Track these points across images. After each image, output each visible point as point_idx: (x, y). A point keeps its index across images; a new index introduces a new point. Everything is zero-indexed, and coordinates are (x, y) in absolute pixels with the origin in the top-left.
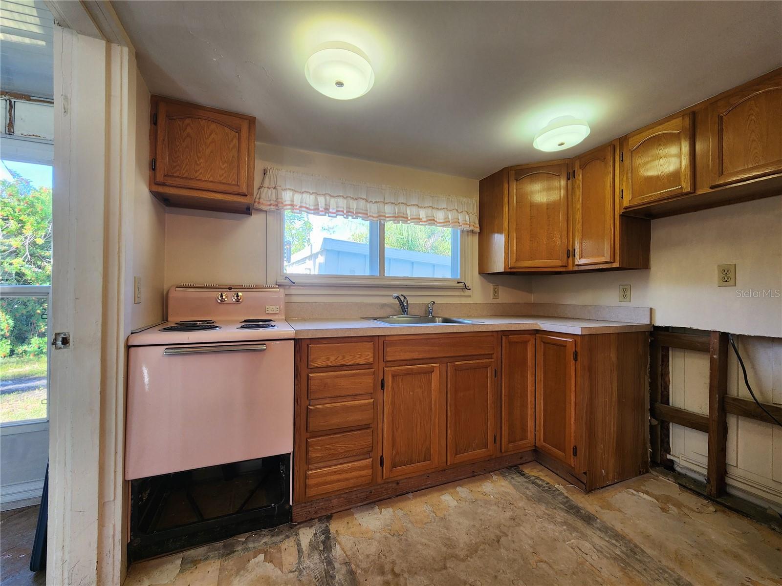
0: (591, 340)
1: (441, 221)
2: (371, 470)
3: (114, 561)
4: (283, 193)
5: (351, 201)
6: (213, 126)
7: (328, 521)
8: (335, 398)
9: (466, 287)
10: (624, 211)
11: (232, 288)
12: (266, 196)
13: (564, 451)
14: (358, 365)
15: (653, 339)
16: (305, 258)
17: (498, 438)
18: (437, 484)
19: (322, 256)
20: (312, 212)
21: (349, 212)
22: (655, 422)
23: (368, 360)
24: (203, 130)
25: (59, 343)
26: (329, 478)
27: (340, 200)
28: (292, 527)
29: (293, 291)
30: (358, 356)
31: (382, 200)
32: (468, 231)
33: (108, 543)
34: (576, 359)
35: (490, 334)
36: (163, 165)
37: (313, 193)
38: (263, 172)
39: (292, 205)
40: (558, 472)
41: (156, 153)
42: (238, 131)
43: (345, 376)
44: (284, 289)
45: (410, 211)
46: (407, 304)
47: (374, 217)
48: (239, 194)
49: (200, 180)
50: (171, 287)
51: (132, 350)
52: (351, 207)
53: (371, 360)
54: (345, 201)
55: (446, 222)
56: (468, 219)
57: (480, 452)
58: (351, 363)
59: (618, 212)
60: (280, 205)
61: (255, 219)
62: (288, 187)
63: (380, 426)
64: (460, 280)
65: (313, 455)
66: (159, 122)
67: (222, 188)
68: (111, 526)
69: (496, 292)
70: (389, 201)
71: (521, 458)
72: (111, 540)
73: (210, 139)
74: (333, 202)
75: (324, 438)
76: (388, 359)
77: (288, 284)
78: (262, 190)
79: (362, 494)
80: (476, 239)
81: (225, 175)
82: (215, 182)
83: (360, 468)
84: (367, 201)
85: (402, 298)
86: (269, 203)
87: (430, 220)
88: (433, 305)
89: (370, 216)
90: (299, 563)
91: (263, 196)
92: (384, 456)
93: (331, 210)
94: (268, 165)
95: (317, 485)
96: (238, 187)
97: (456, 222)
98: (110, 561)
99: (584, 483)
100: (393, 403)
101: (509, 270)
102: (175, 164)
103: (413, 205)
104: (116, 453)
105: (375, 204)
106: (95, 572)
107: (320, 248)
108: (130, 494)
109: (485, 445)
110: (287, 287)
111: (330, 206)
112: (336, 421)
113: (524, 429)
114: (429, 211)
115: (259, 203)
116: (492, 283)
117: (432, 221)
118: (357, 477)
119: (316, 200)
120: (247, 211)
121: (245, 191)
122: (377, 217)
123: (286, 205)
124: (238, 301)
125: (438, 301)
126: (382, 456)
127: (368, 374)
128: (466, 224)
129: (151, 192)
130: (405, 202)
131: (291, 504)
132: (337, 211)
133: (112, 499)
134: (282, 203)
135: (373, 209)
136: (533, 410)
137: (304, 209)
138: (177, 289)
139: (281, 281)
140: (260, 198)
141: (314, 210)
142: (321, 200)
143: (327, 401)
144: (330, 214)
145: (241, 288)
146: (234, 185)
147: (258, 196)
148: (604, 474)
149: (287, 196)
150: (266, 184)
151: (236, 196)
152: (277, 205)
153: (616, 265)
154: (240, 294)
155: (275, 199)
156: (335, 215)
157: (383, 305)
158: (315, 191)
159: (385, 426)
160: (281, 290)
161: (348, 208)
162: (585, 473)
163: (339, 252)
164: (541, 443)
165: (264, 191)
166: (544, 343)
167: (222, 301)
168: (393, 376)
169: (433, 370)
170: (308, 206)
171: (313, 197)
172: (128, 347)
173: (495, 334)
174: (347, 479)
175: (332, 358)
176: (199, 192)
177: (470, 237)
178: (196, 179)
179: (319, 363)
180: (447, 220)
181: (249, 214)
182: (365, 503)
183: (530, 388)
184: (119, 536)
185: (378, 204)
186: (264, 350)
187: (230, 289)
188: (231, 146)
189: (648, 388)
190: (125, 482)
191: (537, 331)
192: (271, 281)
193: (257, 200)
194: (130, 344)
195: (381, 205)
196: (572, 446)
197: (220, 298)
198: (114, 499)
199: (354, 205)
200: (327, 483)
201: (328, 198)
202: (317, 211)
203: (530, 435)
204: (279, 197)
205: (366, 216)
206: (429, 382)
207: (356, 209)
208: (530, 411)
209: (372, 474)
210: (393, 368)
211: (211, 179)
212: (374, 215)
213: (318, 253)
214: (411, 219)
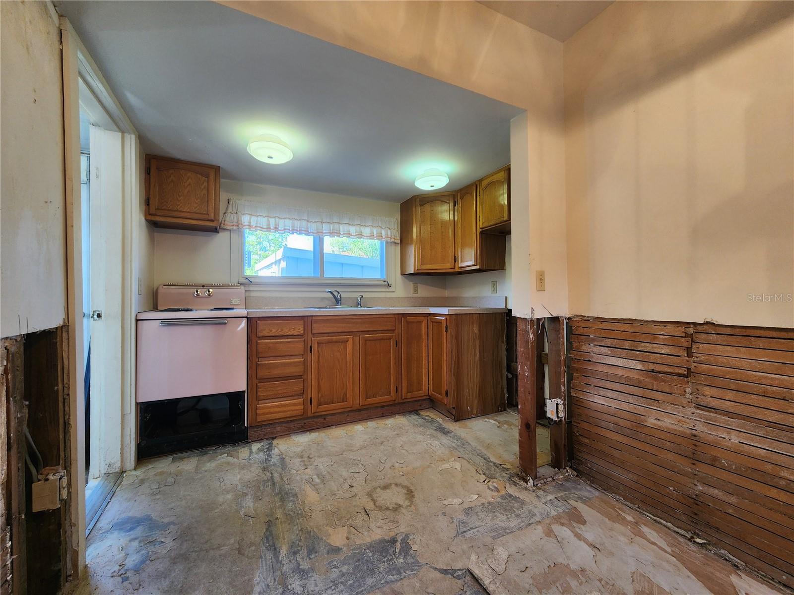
0: (456, 318)
1: (368, 235)
2: (303, 406)
3: (130, 451)
4: (243, 217)
5: (296, 222)
6: (189, 174)
7: (272, 440)
8: (276, 357)
9: (389, 286)
10: (481, 230)
11: (204, 286)
12: (230, 219)
13: (442, 395)
14: (292, 335)
15: (508, 318)
16: (272, 264)
17: (399, 389)
18: (355, 420)
19: (284, 261)
20: (265, 230)
21: (294, 230)
22: (510, 376)
23: (299, 332)
24: (183, 176)
25: (95, 316)
26: (272, 410)
27: (287, 221)
28: (247, 443)
29: (251, 288)
30: (293, 329)
31: (320, 221)
32: (391, 242)
33: (127, 439)
34: (446, 331)
35: (391, 316)
36: (154, 203)
37: (265, 216)
38: (227, 201)
39: (249, 226)
40: (442, 412)
41: (149, 194)
42: (208, 177)
43: (283, 342)
44: (245, 287)
45: (343, 228)
46: (341, 297)
47: (314, 233)
48: (208, 220)
49: (180, 211)
50: (159, 285)
51: (139, 322)
52: (296, 226)
53: (302, 332)
54: (291, 221)
55: (371, 236)
56: (389, 234)
57: (384, 398)
58: (287, 334)
59: (479, 230)
60: (240, 226)
61: (222, 236)
62: (246, 212)
63: (310, 377)
64: (386, 280)
65: (261, 394)
66: (151, 173)
67: (196, 216)
68: (129, 429)
69: (415, 289)
70: (326, 221)
71: (420, 405)
72: (128, 437)
73: (187, 183)
74: (281, 222)
75: (268, 383)
76: (315, 332)
77: (248, 283)
78: (227, 214)
79: (299, 425)
80: (399, 247)
81: (198, 207)
82: (191, 212)
83: (295, 405)
84: (308, 221)
85: (336, 294)
86: (232, 224)
87: (358, 235)
88: (361, 298)
89: (311, 232)
90: (250, 456)
91: (227, 219)
92: (313, 397)
93: (279, 229)
94: (231, 196)
95: (264, 414)
96: (207, 216)
97: (379, 236)
98: (128, 450)
99: (453, 415)
100: (318, 362)
101: (417, 272)
102: (163, 201)
103: (346, 224)
104: (131, 385)
105: (315, 224)
106: (120, 455)
107: (281, 255)
108: (139, 413)
109: (389, 393)
110: (247, 285)
111: (278, 226)
112: (277, 372)
113: (420, 383)
114: (358, 228)
115: (224, 224)
116: (412, 281)
117: (360, 235)
118: (293, 411)
119: (269, 221)
120: (215, 230)
121: (212, 217)
122: (316, 233)
123: (245, 226)
124: (209, 295)
125: (365, 295)
126: (311, 398)
127: (300, 341)
128: (388, 237)
129: (146, 220)
130: (338, 222)
131: (246, 425)
132: (285, 229)
133: (129, 412)
134: (242, 224)
135: (313, 227)
136: (427, 370)
137: (259, 228)
138: (164, 287)
139: (243, 280)
140: (225, 221)
141: (267, 228)
142: (272, 221)
143: (272, 358)
144: (279, 231)
145: (212, 286)
146: (205, 214)
147: (224, 219)
148: (469, 410)
149: (245, 219)
150: (230, 210)
151: (206, 222)
152: (238, 226)
153: (478, 267)
154: (211, 290)
155: (236, 221)
156: (283, 232)
157: (323, 299)
158: (267, 215)
159: (312, 378)
160: (242, 287)
161: (293, 226)
162: (454, 408)
163: (298, 258)
164: (431, 392)
165: (228, 216)
166: (432, 322)
167: (198, 295)
168: (318, 344)
169: (347, 340)
170: (262, 226)
171: (265, 219)
172: (137, 321)
173: (396, 316)
174: (285, 411)
175: (274, 331)
176: (180, 219)
177: (393, 247)
178: (177, 211)
179: (264, 333)
180: (372, 234)
181: (216, 232)
182: (301, 430)
183: (424, 354)
184: (133, 436)
185: (317, 223)
186: (225, 323)
187: (203, 286)
188: (202, 187)
189: (505, 353)
190: (137, 404)
191: (430, 314)
192: (235, 281)
193: (223, 222)
194: (138, 319)
195: (319, 224)
196: (445, 390)
197: (196, 293)
198: (130, 413)
199: (297, 224)
200: (271, 413)
201: (277, 219)
202: (269, 230)
203: (424, 388)
204: (239, 219)
205: (307, 233)
206: (345, 349)
207: (300, 227)
208: (424, 371)
209: (304, 409)
210: (318, 338)
211: (188, 210)
212: (314, 232)
213: (280, 260)
214: (344, 234)
